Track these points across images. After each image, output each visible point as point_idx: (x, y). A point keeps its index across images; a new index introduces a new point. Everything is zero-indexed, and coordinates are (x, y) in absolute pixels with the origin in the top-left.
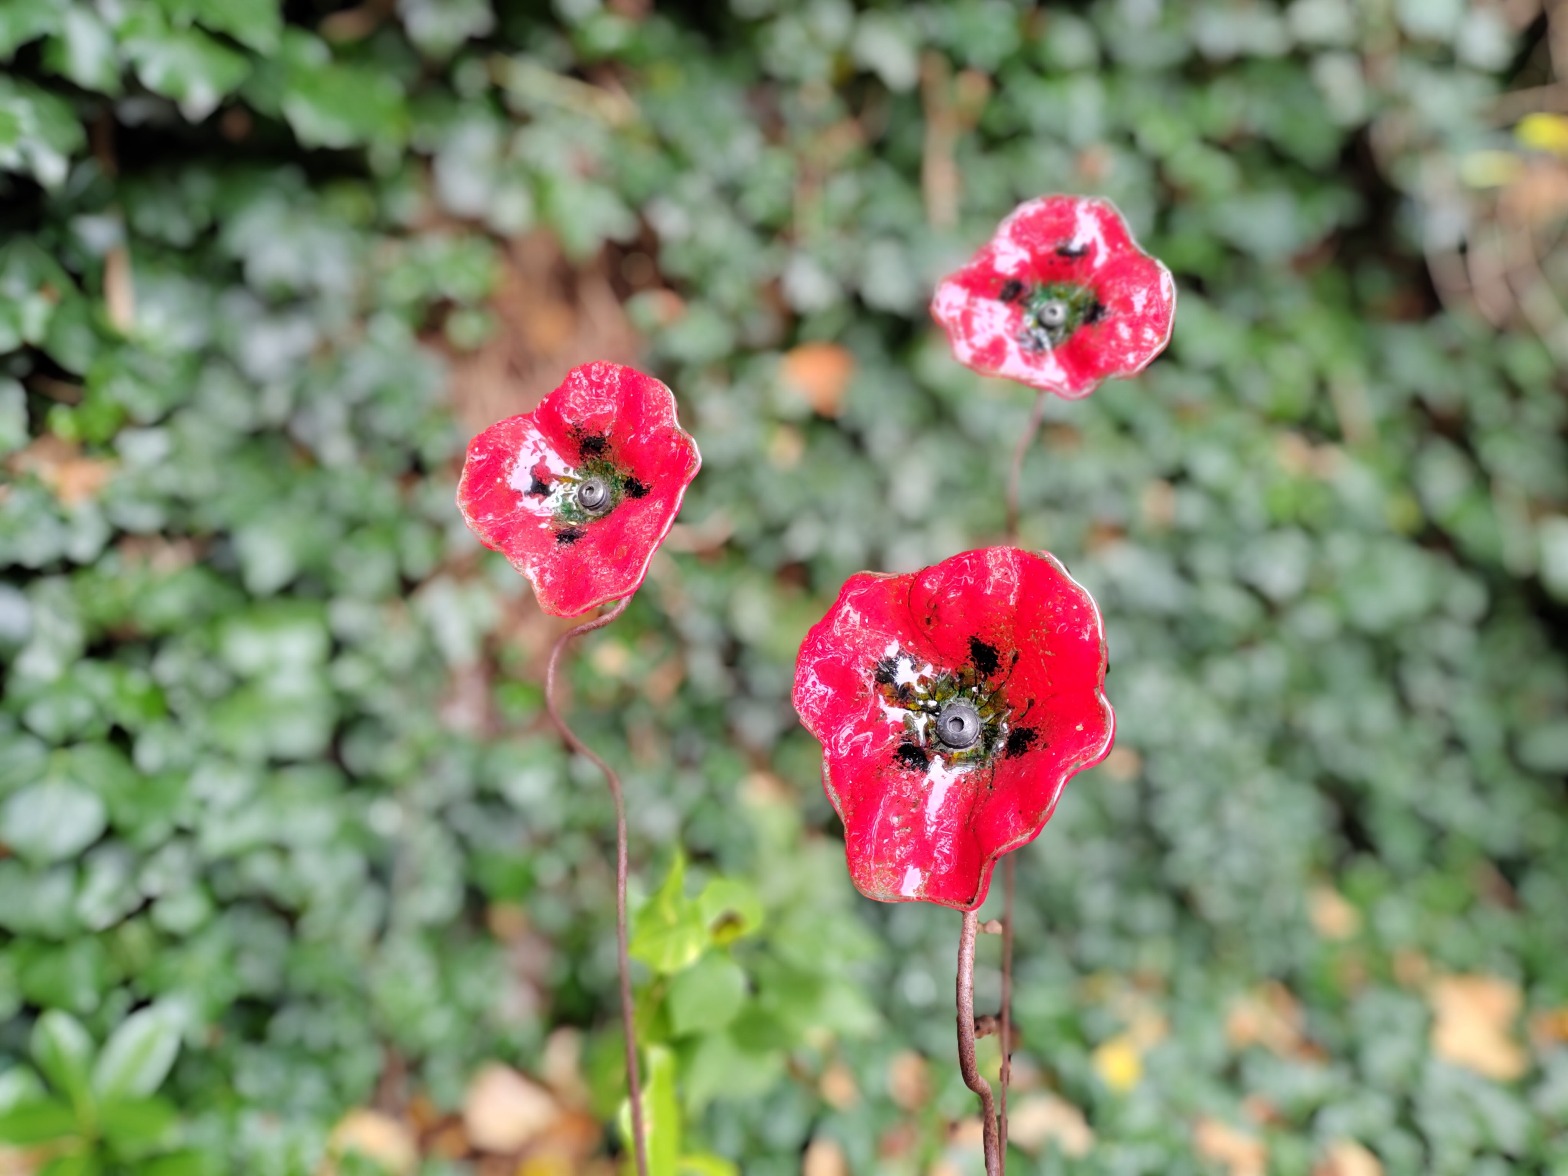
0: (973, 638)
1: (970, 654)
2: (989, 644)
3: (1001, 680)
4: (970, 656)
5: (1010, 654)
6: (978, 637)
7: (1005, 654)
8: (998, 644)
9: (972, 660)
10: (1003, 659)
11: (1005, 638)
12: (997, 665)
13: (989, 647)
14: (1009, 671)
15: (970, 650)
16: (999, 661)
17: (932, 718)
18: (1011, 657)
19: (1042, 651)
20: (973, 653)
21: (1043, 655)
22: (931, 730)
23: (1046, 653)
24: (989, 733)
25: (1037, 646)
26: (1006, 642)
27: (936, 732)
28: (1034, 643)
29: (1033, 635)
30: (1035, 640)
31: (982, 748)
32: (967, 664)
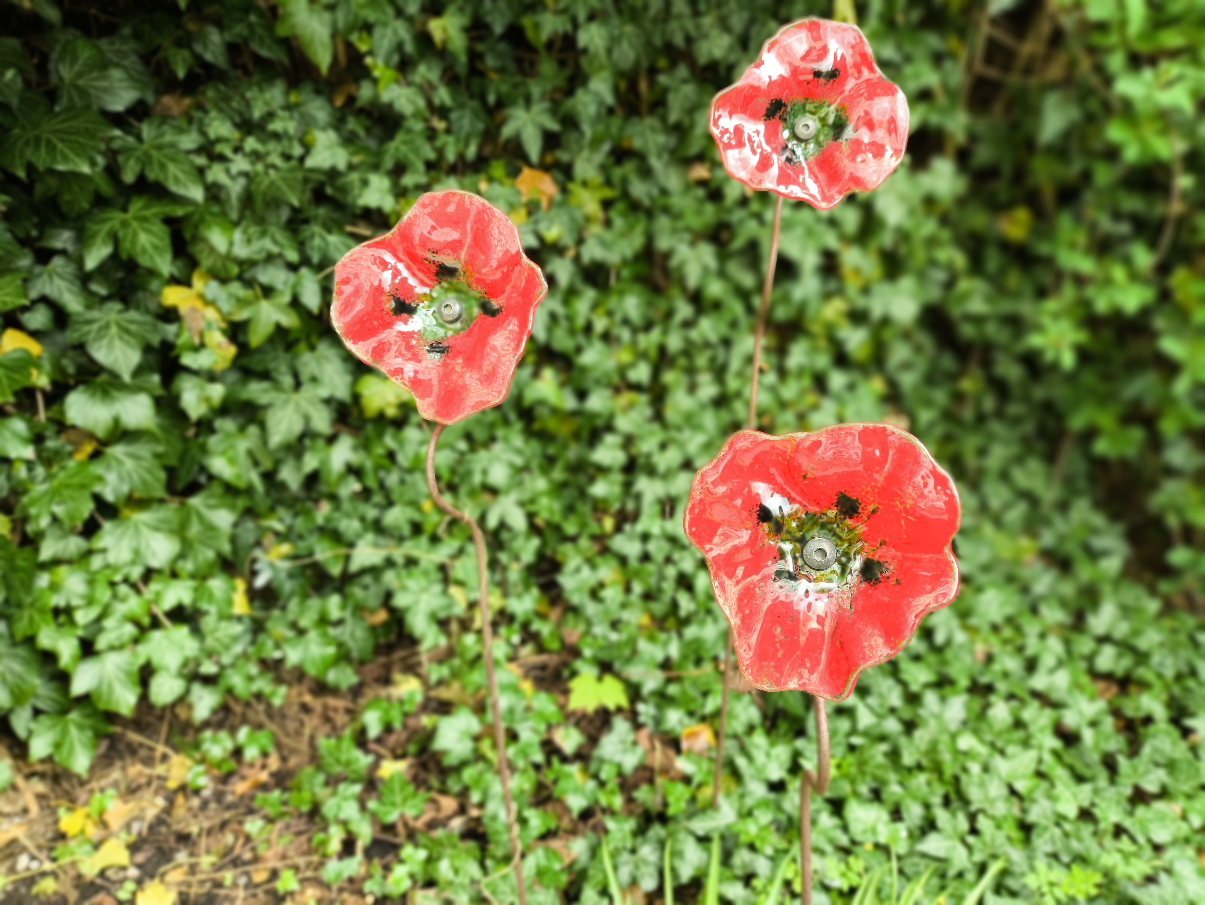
0: (842, 493)
2: (855, 498)
3: (858, 522)
4: (835, 503)
5: (871, 508)
6: (846, 493)
7: (866, 506)
8: (862, 499)
9: (836, 506)
10: (863, 510)
11: (869, 496)
12: (857, 513)
13: (853, 500)
14: (866, 519)
15: (836, 500)
16: (860, 511)
17: (798, 545)
18: (871, 510)
19: (904, 515)
20: (838, 502)
21: (905, 519)
22: (798, 555)
23: (909, 517)
24: (844, 559)
25: (900, 510)
26: (869, 499)
27: (802, 557)
28: (897, 507)
29: (898, 502)
30: (900, 507)
31: (839, 571)
32: (831, 509)
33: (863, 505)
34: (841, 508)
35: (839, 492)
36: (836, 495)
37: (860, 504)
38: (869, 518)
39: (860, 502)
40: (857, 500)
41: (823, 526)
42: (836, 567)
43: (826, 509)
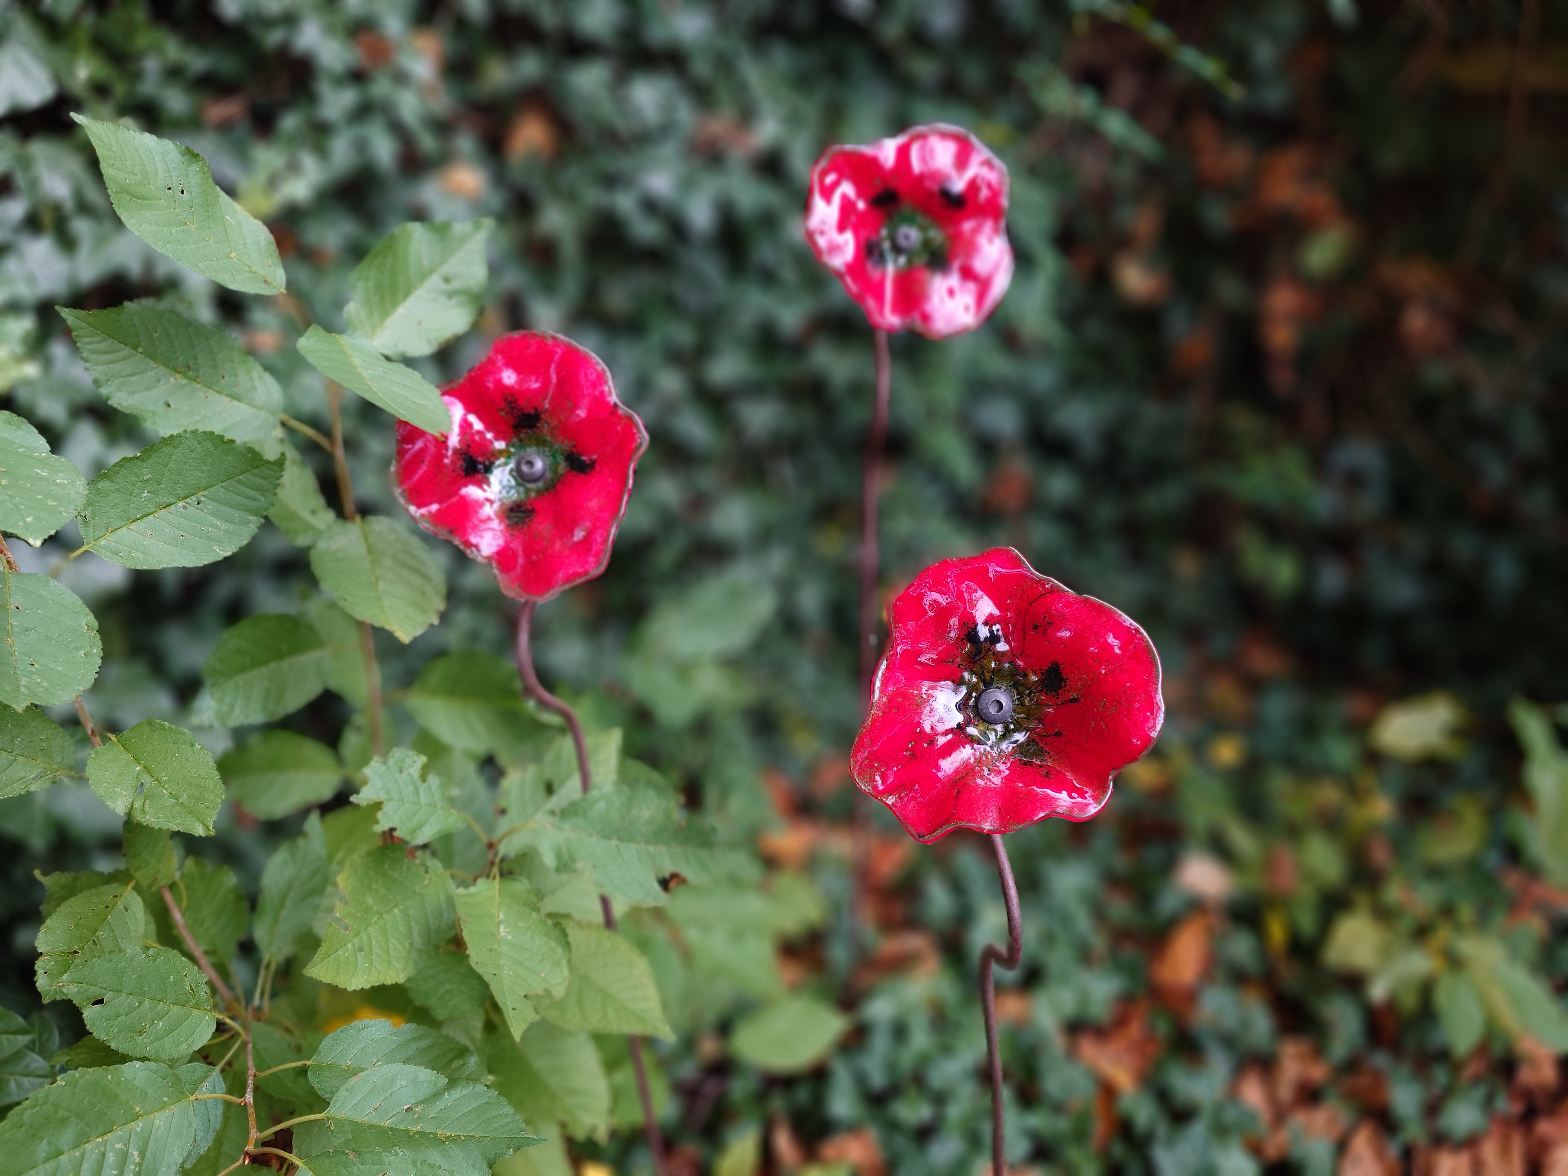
0: (1057, 664)
1: (1045, 670)
3: (1050, 702)
4: (1043, 671)
5: (1073, 695)
7: (1069, 690)
8: (1070, 682)
9: (1042, 673)
10: (1064, 693)
11: (1079, 683)
12: (1056, 692)
13: (1063, 677)
15: (1047, 668)
16: (1061, 691)
18: (1071, 697)
19: (1099, 718)
21: (1098, 722)
22: (974, 694)
23: (1101, 723)
24: (1012, 726)
25: (1098, 712)
26: (1077, 686)
27: (977, 699)
28: (1098, 708)
29: (1102, 703)
30: (1100, 709)
31: (999, 734)
32: (1036, 673)
33: (1067, 687)
34: (1045, 679)
35: (1056, 662)
36: (1051, 663)
37: (1066, 686)
38: (1063, 704)
39: (1067, 684)
40: (1065, 680)
41: (1016, 685)
42: (999, 728)
43: (1032, 670)
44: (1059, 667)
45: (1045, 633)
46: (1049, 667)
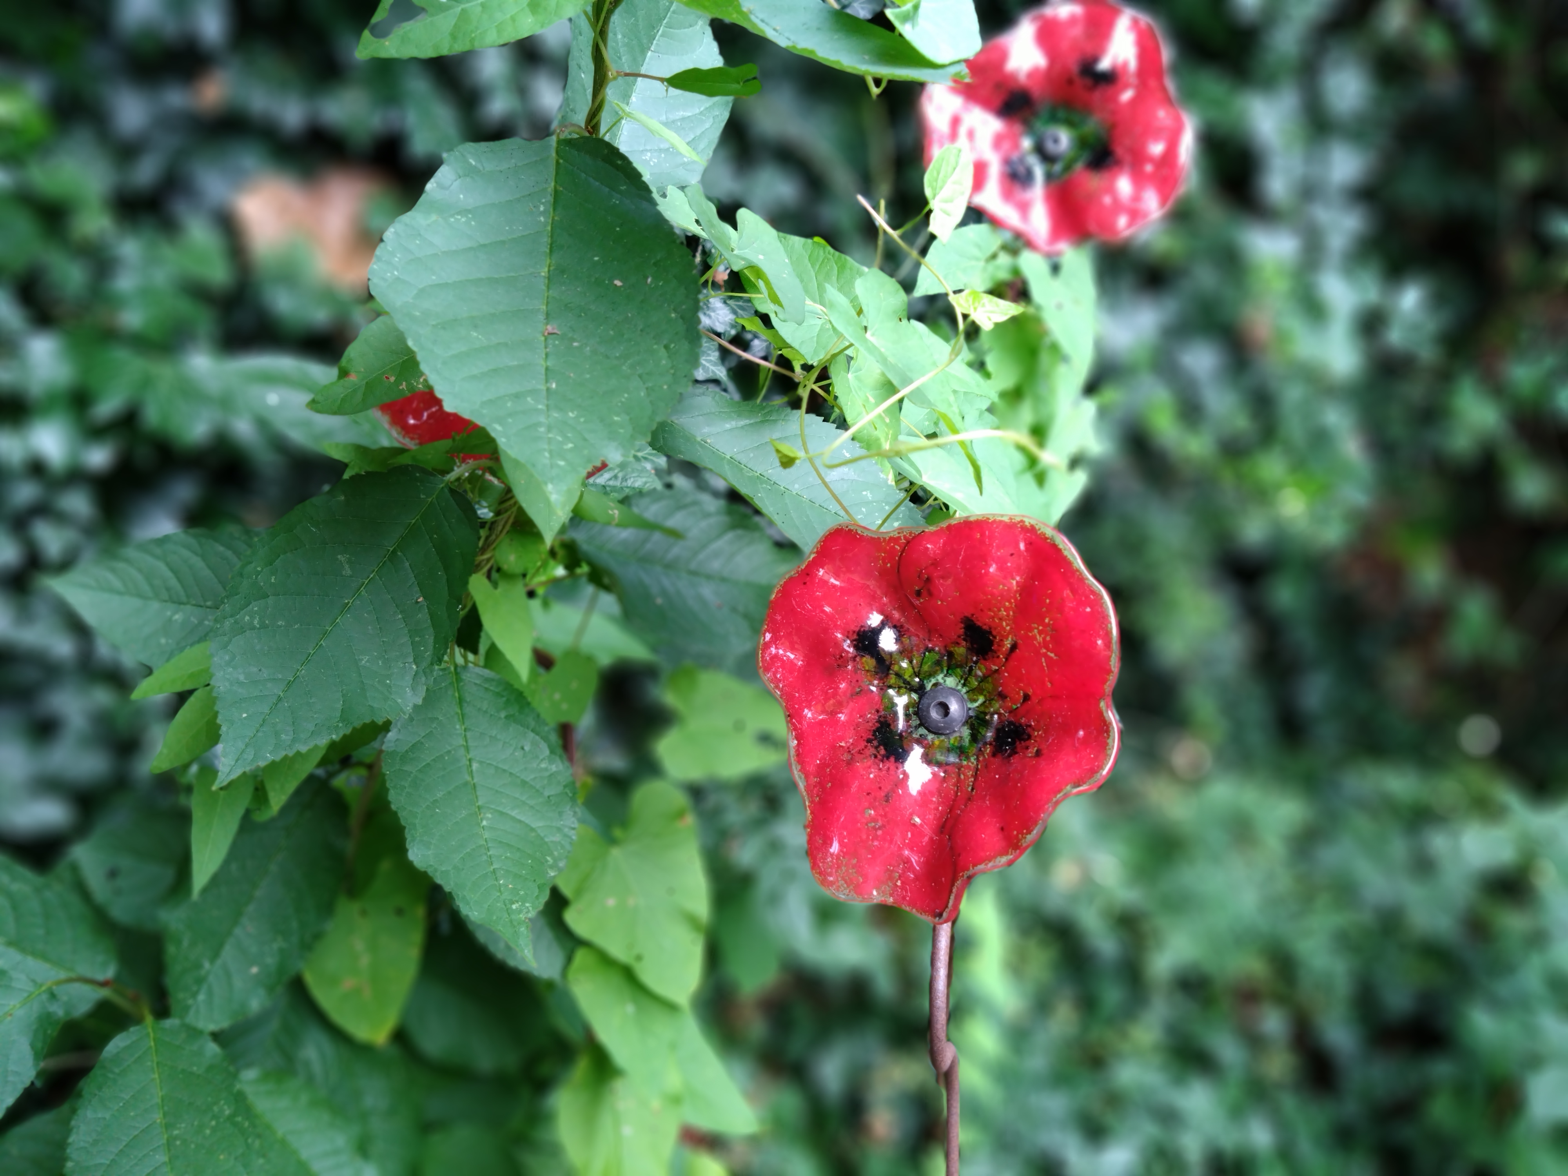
0: (967, 619)
2: (986, 628)
3: (995, 666)
4: (963, 635)
5: (1008, 643)
6: (973, 618)
7: (1001, 640)
8: (995, 629)
9: (964, 640)
10: (999, 646)
11: (1004, 624)
12: (992, 650)
14: (1005, 659)
15: (964, 630)
16: (994, 647)
17: (915, 696)
18: (1009, 646)
19: (1044, 650)
20: (966, 634)
21: (1045, 655)
22: (911, 710)
23: (1049, 653)
25: (1039, 643)
26: (1004, 629)
27: (917, 713)
28: (1035, 639)
29: (1036, 631)
30: (1038, 637)
32: (958, 644)
33: (998, 638)
34: (972, 644)
35: (965, 617)
36: (961, 622)
37: (995, 637)
38: (1007, 659)
39: (994, 633)
40: (990, 633)
42: (966, 732)
43: (952, 643)
44: (972, 621)
45: (930, 594)
46: (964, 628)
